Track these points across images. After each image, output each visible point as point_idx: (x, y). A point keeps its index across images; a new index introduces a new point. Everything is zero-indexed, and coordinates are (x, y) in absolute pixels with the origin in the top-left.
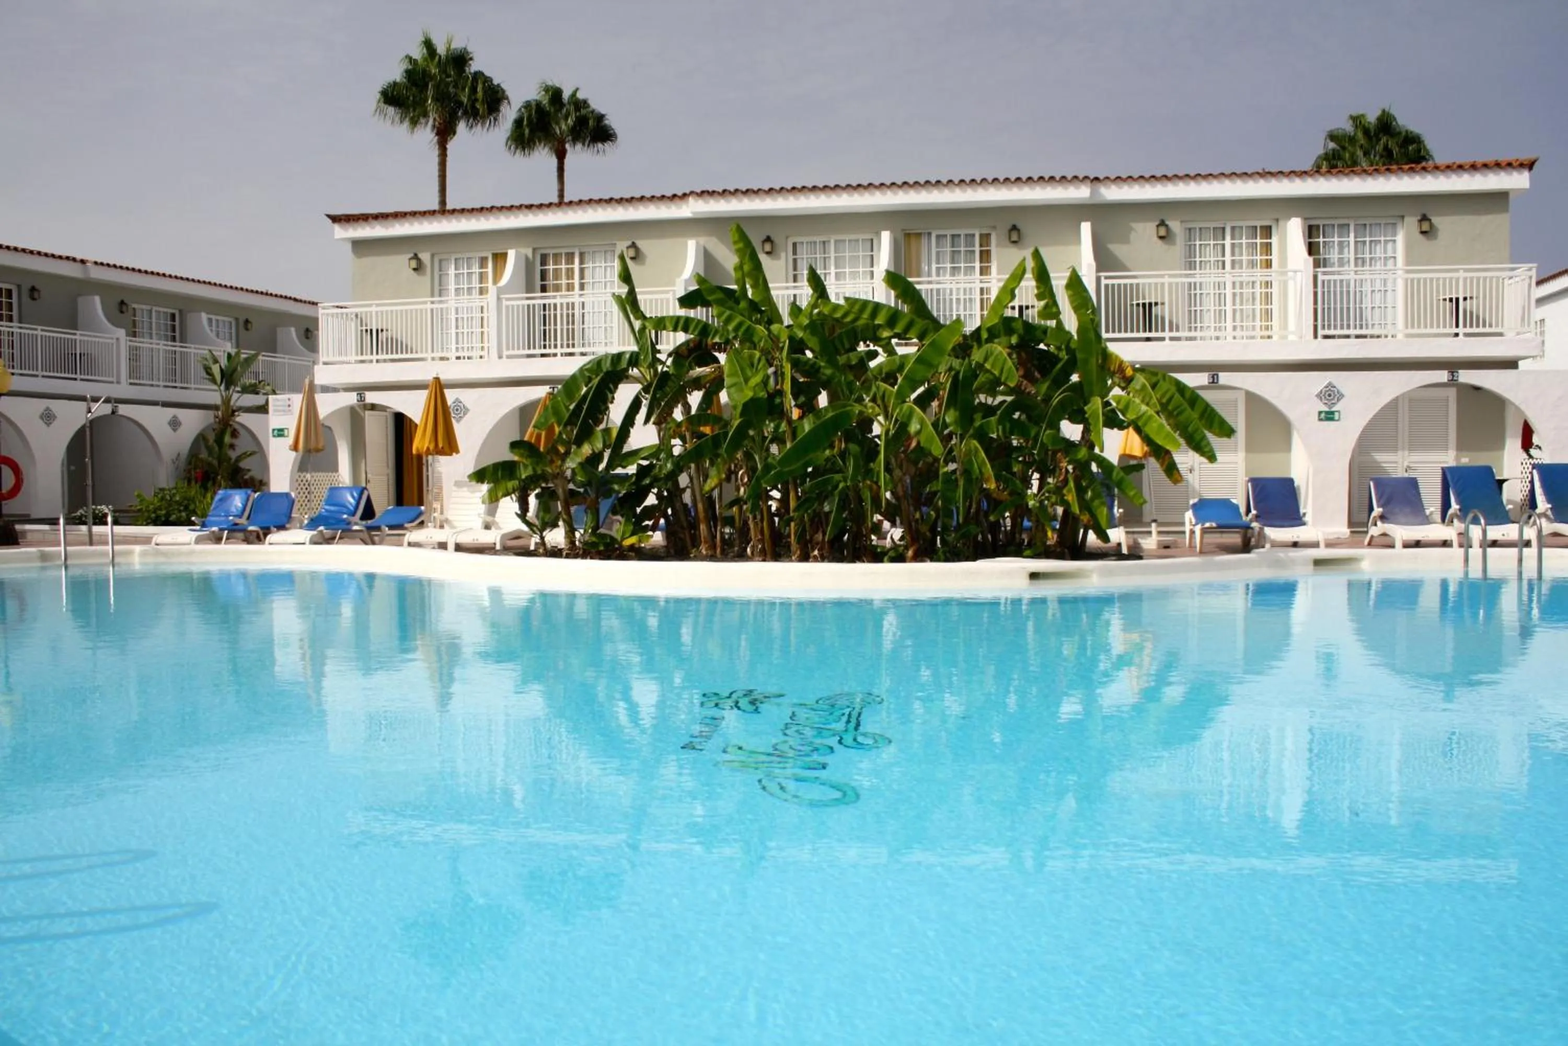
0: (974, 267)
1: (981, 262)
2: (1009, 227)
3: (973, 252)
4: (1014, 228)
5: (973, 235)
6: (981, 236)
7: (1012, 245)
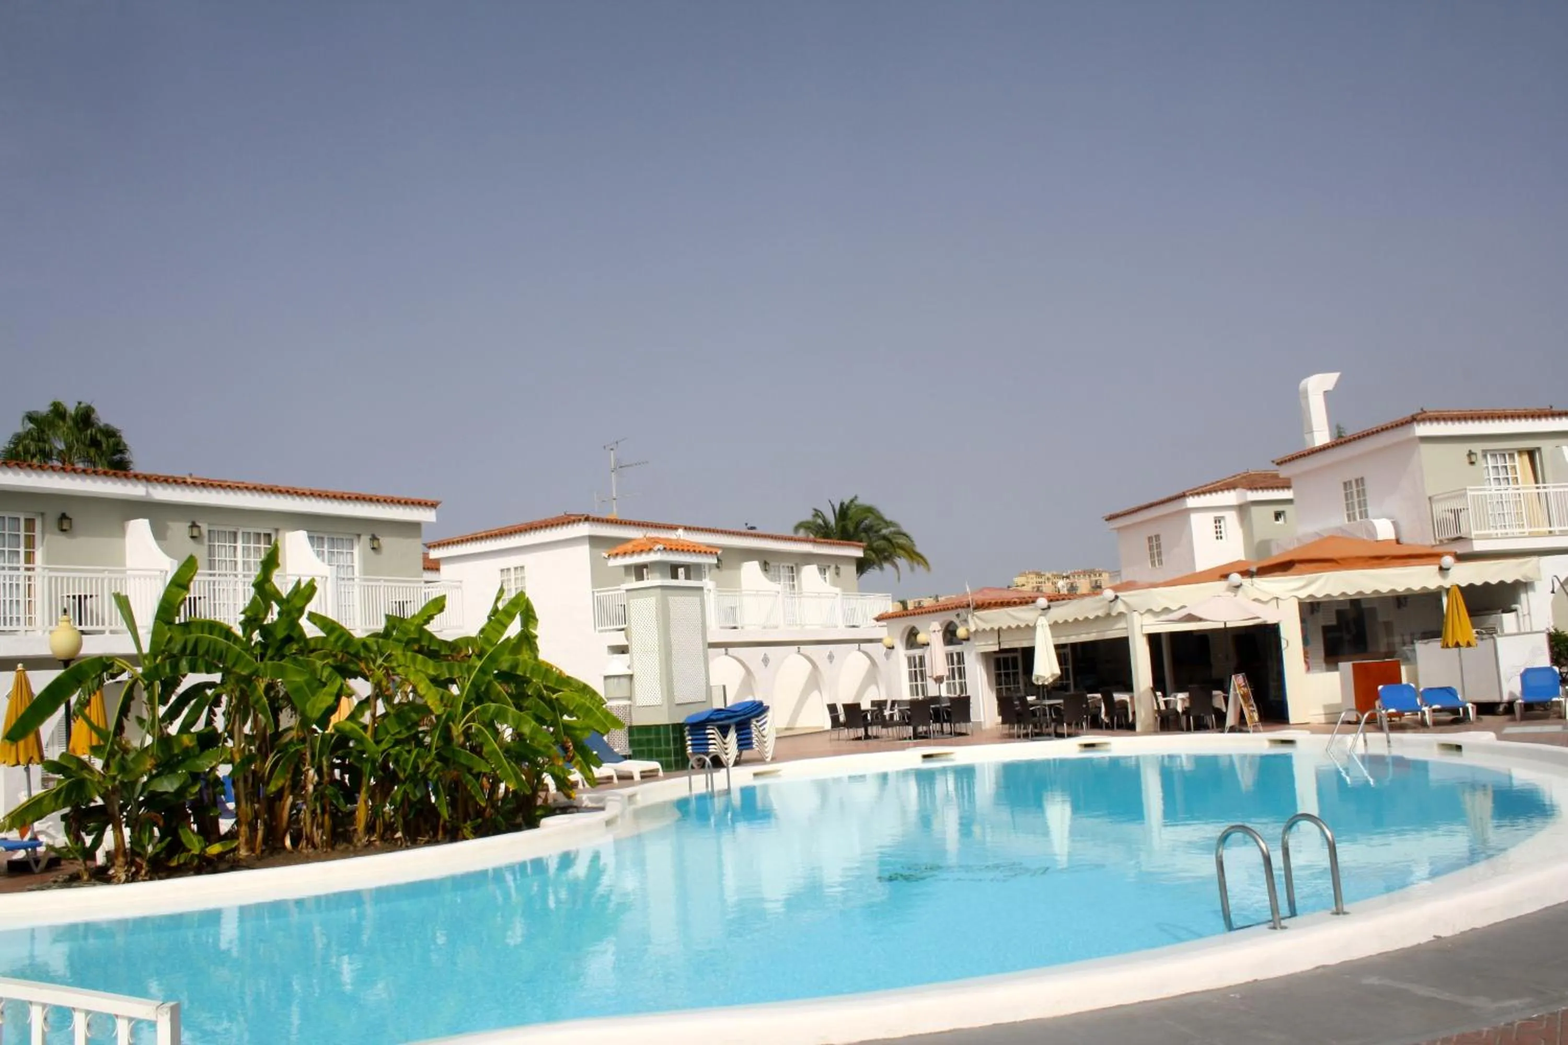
0: (18, 552)
1: (26, 547)
2: (59, 515)
3: (18, 536)
4: (64, 517)
5: (18, 519)
6: (26, 520)
7: (62, 533)
